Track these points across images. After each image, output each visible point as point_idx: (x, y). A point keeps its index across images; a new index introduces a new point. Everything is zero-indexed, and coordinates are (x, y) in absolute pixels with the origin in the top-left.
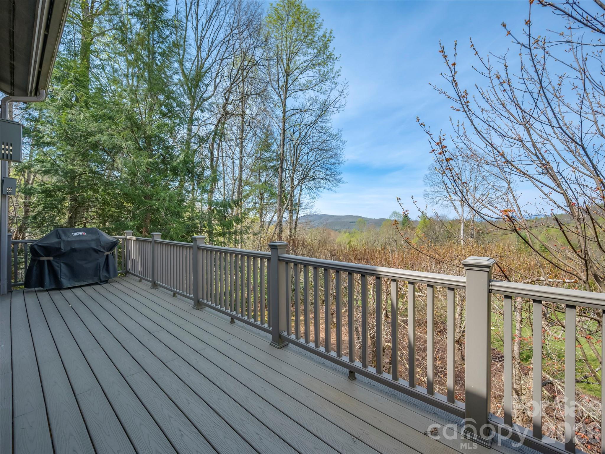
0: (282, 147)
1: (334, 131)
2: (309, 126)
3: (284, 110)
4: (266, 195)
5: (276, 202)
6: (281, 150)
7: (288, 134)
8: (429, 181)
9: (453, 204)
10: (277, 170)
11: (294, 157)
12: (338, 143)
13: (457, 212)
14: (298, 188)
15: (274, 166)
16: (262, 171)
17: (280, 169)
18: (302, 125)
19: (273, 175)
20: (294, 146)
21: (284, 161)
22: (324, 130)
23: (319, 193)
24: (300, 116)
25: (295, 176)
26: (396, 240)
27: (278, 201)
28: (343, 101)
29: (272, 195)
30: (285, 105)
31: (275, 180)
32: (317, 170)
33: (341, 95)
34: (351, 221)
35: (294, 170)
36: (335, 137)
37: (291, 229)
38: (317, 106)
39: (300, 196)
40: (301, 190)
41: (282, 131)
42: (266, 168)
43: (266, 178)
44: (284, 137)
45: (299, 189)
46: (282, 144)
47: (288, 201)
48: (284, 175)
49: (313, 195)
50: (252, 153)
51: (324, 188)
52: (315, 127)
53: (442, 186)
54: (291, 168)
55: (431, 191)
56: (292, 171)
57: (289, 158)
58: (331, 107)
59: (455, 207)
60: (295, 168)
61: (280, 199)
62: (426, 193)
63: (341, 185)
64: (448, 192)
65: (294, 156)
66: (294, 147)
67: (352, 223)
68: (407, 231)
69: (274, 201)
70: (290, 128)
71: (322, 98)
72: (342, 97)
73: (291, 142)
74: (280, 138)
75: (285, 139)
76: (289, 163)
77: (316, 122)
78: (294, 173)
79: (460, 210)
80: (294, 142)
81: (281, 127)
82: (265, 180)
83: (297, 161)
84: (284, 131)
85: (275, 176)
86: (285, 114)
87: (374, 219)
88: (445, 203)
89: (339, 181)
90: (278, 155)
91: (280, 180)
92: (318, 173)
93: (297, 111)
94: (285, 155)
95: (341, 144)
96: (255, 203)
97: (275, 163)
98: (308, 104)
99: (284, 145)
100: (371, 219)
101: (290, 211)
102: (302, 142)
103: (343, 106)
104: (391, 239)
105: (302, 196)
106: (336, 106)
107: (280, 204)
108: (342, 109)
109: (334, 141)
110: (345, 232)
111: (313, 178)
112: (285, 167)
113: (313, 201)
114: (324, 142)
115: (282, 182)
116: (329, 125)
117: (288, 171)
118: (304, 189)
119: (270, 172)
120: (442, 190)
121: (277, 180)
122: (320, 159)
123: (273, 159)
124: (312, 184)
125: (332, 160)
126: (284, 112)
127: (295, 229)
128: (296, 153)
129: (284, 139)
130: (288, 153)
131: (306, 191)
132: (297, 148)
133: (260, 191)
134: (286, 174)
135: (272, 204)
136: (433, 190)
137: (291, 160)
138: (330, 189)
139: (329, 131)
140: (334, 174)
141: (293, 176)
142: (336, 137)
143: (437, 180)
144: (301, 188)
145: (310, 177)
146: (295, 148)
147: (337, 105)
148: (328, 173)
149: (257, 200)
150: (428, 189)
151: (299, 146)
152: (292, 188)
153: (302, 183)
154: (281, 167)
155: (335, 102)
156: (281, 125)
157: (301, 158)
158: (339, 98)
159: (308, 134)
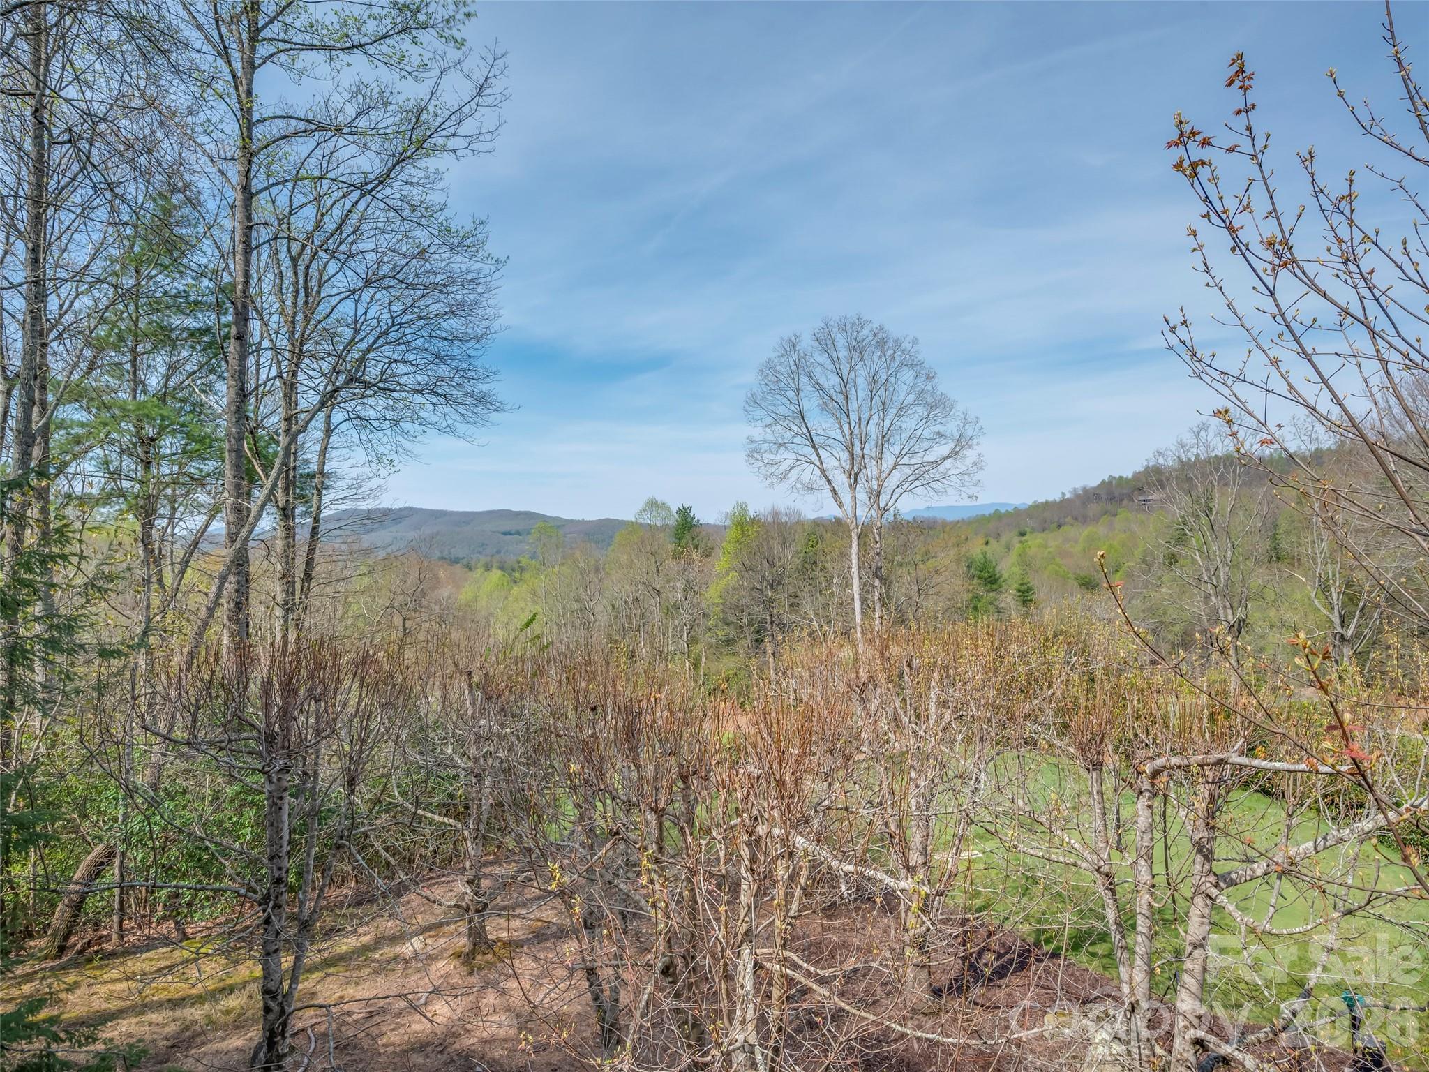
0: (238, 257)
1: (461, 223)
2: (357, 194)
3: (247, 112)
4: (169, 445)
5: (218, 474)
6: (236, 267)
7: (263, 208)
8: (762, 412)
9: (829, 482)
10: (217, 347)
11: (295, 304)
12: (477, 266)
13: (841, 505)
14: (318, 423)
15: (206, 331)
16: (148, 346)
17: (232, 347)
18: (326, 184)
19: (201, 366)
20: (294, 261)
21: (252, 314)
22: (417, 213)
23: (406, 444)
24: (319, 152)
25: (301, 376)
26: (658, 587)
27: (229, 473)
28: (485, 118)
29: (199, 446)
30: (249, 93)
31: (210, 386)
32: (396, 357)
33: (479, 95)
34: (507, 529)
35: (299, 354)
36: (463, 243)
37: (287, 579)
38: (386, 120)
39: (323, 453)
40: (329, 431)
41: (240, 197)
42: (165, 338)
43: (168, 378)
44: (249, 218)
45: (322, 426)
46: (239, 248)
47: (273, 474)
48: (253, 369)
49: (381, 449)
50: (97, 270)
51: (424, 423)
52: (379, 196)
53: (795, 428)
54: (282, 342)
55: (765, 441)
56: (287, 354)
57: (270, 303)
58: (444, 133)
59: (833, 490)
60: (302, 344)
61: (237, 466)
62: (753, 446)
63: (494, 416)
64: (814, 447)
65: (296, 297)
66: (295, 266)
67: (510, 534)
68: (691, 562)
69: (210, 466)
70: (274, 191)
71: (410, 91)
72: (484, 101)
73: (282, 245)
74: (230, 222)
75: (254, 233)
76: (273, 326)
77: (383, 179)
78: (297, 365)
79: (847, 499)
80: (296, 247)
81: (236, 179)
82: (166, 385)
83: (307, 320)
84: (248, 195)
85: (212, 371)
86: (249, 129)
87: (583, 522)
88: (806, 477)
89: (482, 400)
90: (221, 289)
91: (233, 391)
92: (402, 368)
93: (302, 126)
94: (252, 291)
95: (487, 268)
96: (116, 475)
97: (206, 319)
98: (351, 110)
99: (248, 251)
100: (572, 521)
101: (284, 509)
102: (331, 245)
103: (488, 137)
104: (641, 587)
105: (331, 453)
106: (463, 130)
107: (238, 486)
108: (489, 146)
109: (458, 258)
110: (488, 568)
111: (383, 388)
112: (256, 337)
113: (383, 473)
114: (422, 253)
115: (243, 395)
116: (435, 198)
117: (269, 353)
118: (343, 427)
119: (185, 353)
120: (798, 440)
121: (221, 387)
122: (406, 318)
123: (197, 303)
124: (375, 406)
125: (452, 323)
126: (248, 123)
127: (308, 577)
128: (306, 288)
129: (250, 228)
130: (267, 285)
131: (353, 432)
132: (308, 267)
133: (139, 428)
134: (264, 369)
135: (199, 482)
136: (770, 437)
137: (282, 313)
138: (451, 430)
139: (440, 217)
140: (465, 376)
141: (294, 374)
142: (468, 242)
143: (782, 410)
144: (328, 423)
145: (368, 385)
146: (301, 268)
147: (468, 127)
148: (443, 371)
149: (128, 464)
150: (757, 432)
151: (314, 265)
152: (288, 420)
153: (333, 405)
154: (240, 337)
155: (458, 116)
156: (234, 173)
157: (323, 308)
158: (473, 104)
159: (354, 218)
